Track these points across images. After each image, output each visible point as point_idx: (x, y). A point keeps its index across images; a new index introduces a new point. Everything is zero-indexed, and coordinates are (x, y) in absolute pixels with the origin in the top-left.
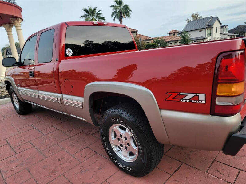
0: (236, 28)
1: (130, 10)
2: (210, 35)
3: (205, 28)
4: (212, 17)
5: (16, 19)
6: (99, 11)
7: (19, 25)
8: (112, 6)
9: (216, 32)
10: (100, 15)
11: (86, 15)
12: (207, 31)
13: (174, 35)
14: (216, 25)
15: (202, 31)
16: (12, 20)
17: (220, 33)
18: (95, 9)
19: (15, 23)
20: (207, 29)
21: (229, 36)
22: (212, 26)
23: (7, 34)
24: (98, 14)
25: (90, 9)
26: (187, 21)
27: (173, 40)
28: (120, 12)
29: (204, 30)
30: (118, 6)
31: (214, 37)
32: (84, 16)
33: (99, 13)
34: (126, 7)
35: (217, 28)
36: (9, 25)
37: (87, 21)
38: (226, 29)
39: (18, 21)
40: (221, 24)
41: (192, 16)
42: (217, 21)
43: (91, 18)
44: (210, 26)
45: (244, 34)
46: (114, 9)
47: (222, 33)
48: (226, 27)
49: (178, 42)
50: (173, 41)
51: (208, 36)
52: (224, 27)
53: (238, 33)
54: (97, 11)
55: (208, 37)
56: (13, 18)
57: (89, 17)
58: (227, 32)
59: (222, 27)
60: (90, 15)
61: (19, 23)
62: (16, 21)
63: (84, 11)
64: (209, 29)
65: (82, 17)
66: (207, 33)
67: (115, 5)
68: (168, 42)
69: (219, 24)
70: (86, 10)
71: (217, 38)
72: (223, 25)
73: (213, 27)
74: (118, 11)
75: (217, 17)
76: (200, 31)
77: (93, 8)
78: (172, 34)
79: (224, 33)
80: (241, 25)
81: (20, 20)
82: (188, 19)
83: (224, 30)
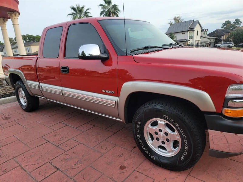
0: (214, 32)
1: (119, 10)
2: (191, 38)
3: (187, 31)
4: (194, 21)
5: (14, 13)
6: (87, 10)
7: (16, 20)
8: (101, 5)
9: (197, 35)
10: (88, 14)
11: (73, 13)
12: (189, 34)
14: (197, 28)
15: (184, 33)
16: (9, 13)
17: (201, 37)
18: (83, 7)
19: (12, 17)
20: (189, 32)
21: (209, 39)
22: (193, 29)
23: (1, 29)
24: (86, 13)
25: (78, 8)
26: (169, 23)
28: (109, 12)
29: (186, 33)
30: (106, 5)
31: (195, 40)
32: (71, 14)
33: (87, 11)
34: (115, 7)
35: (198, 32)
36: (3, 19)
37: (75, 19)
38: (205, 33)
39: (16, 15)
40: (201, 27)
41: (174, 19)
42: (198, 25)
43: (79, 17)
44: (192, 29)
45: (221, 37)
46: (102, 8)
47: (202, 36)
48: (206, 31)
51: (190, 39)
52: (204, 30)
53: (216, 37)
54: (85, 9)
56: (11, 12)
57: (77, 16)
58: (207, 36)
59: (202, 31)
60: (78, 14)
61: (16, 18)
62: (13, 15)
63: (71, 9)
64: (191, 32)
65: (69, 15)
66: (189, 36)
67: (103, 4)
69: (200, 27)
70: (74, 9)
71: (198, 41)
72: (203, 28)
73: (194, 31)
74: (106, 11)
75: (198, 21)
76: (182, 34)
77: (81, 6)
79: (204, 36)
80: (219, 29)
81: (17, 14)
82: (170, 22)
83: (204, 34)
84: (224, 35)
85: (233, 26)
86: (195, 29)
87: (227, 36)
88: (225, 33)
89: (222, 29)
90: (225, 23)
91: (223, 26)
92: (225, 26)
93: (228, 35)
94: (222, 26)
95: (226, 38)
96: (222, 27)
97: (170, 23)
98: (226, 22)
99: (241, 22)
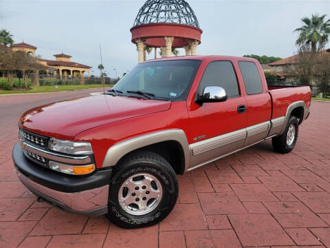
11: (305, 27)
24: (325, 25)
32: (300, 29)
33: (328, 23)
54: (325, 20)
60: (312, 27)
65: (297, 30)
70: (306, 21)
81: (197, 43)
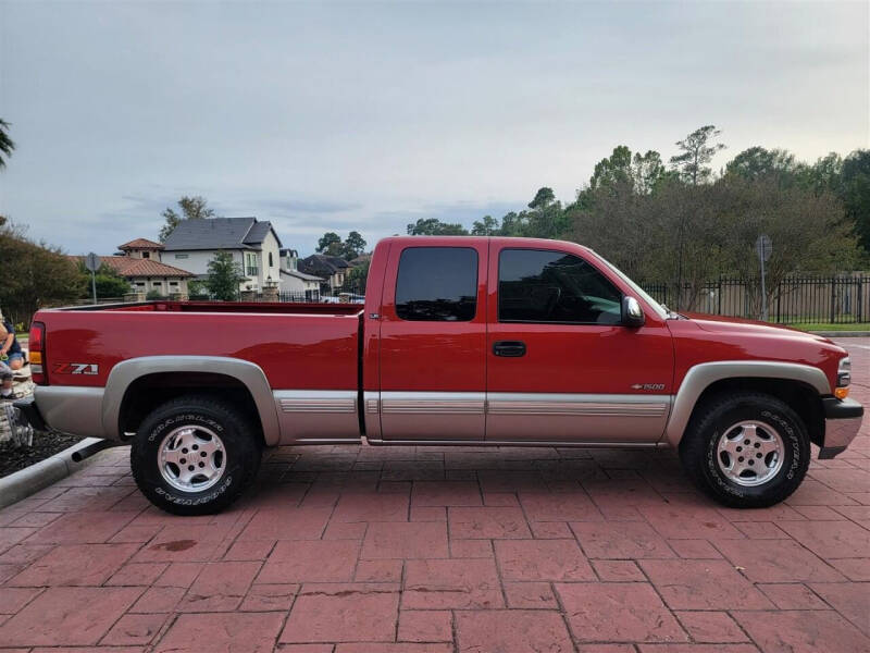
2: (254, 271)
3: (241, 249)
4: (256, 221)
9: (271, 264)
12: (247, 258)
13: (146, 255)
14: (269, 245)
17: (281, 271)
20: (246, 253)
21: (303, 280)
22: (258, 247)
26: (166, 215)
27: (148, 272)
29: (237, 255)
35: (270, 255)
38: (292, 260)
40: (279, 244)
41: (181, 202)
42: (270, 235)
44: (253, 246)
47: (283, 268)
48: (292, 256)
49: (169, 282)
50: (149, 278)
51: (249, 274)
52: (288, 254)
55: (250, 277)
58: (296, 269)
59: (283, 253)
64: (252, 254)
66: (246, 265)
68: (131, 278)
69: (276, 244)
72: (284, 247)
73: (261, 251)
75: (270, 224)
78: (136, 251)
79: (288, 271)
82: (169, 210)
83: (288, 263)
84: (335, 272)
85: (346, 250)
86: (263, 247)
87: (342, 277)
88: (336, 269)
89: (319, 254)
90: (325, 240)
91: (322, 246)
92: (326, 248)
93: (345, 275)
94: (318, 246)
95: (340, 281)
96: (318, 250)
97: (168, 213)
98: (327, 235)
99: (364, 242)
